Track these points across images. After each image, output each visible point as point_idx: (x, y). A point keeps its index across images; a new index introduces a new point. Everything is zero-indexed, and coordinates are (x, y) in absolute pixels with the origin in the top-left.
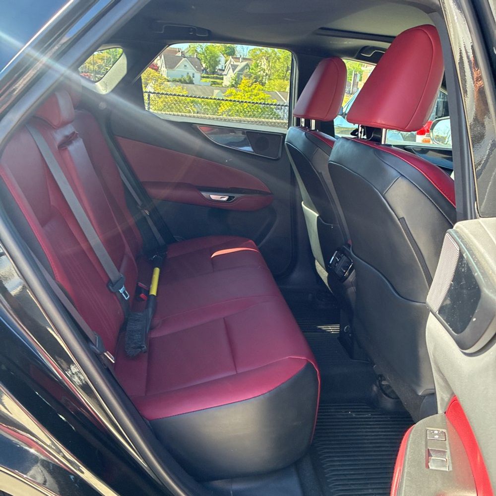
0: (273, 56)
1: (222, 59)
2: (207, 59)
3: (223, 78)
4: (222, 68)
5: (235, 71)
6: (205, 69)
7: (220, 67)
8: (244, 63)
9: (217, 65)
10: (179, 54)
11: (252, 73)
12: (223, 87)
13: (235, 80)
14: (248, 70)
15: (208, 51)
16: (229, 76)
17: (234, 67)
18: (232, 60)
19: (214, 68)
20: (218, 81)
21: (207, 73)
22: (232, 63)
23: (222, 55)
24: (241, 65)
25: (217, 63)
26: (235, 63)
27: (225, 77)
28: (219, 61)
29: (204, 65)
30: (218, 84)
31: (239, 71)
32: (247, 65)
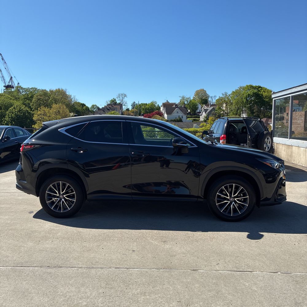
0: (229, 102)
1: (200, 106)
2: (190, 107)
3: (200, 117)
4: (200, 111)
5: (206, 113)
6: (190, 113)
7: (198, 111)
8: (212, 108)
9: (197, 110)
10: (174, 106)
11: (217, 113)
12: (199, 122)
13: (207, 118)
14: (214, 111)
15: (191, 103)
16: (203, 115)
17: (206, 110)
18: (205, 106)
19: (195, 112)
20: (197, 119)
21: (191, 115)
22: (205, 108)
23: (199, 104)
24: (210, 109)
25: (197, 109)
26: (207, 108)
27: (201, 116)
28: (198, 107)
29: (189, 111)
30: (197, 120)
31: (209, 112)
32: (213, 108)
